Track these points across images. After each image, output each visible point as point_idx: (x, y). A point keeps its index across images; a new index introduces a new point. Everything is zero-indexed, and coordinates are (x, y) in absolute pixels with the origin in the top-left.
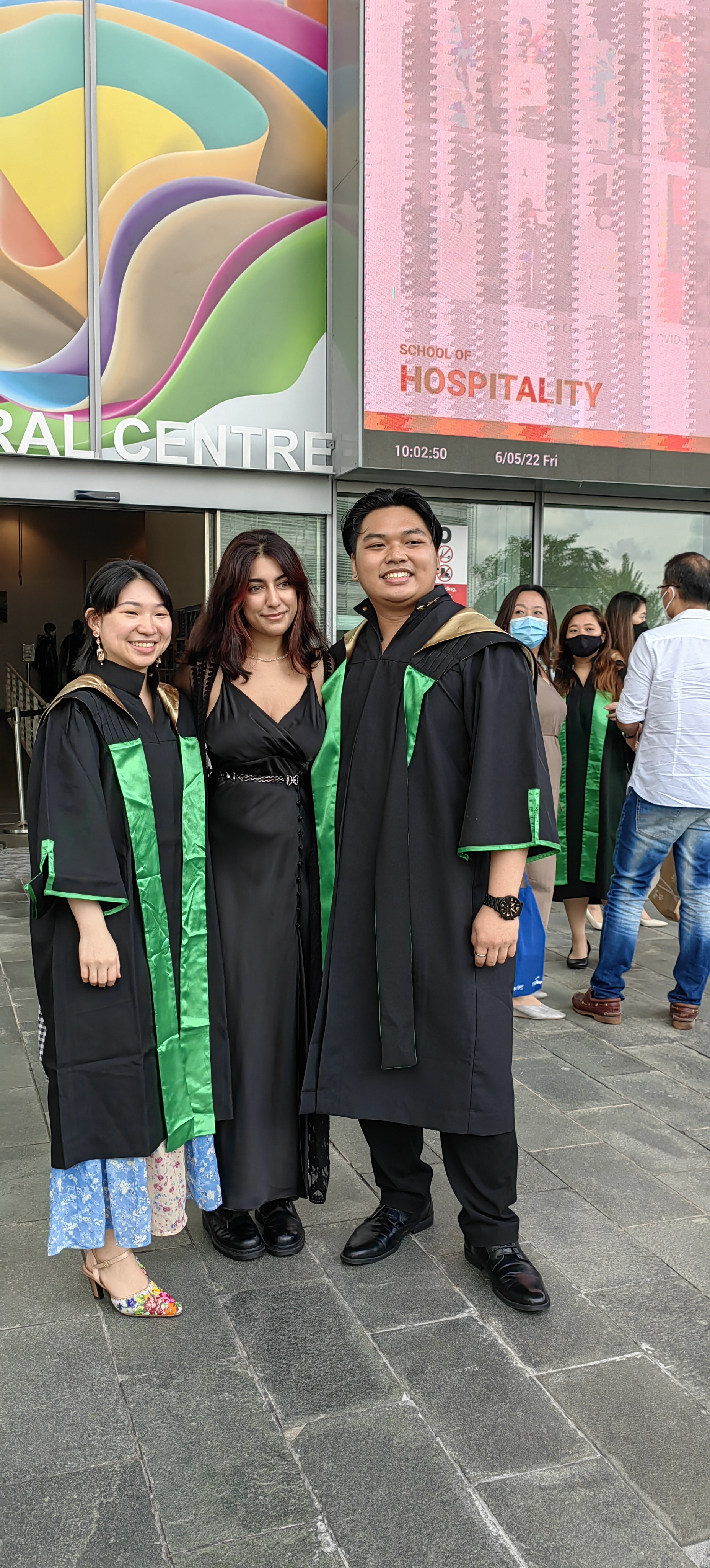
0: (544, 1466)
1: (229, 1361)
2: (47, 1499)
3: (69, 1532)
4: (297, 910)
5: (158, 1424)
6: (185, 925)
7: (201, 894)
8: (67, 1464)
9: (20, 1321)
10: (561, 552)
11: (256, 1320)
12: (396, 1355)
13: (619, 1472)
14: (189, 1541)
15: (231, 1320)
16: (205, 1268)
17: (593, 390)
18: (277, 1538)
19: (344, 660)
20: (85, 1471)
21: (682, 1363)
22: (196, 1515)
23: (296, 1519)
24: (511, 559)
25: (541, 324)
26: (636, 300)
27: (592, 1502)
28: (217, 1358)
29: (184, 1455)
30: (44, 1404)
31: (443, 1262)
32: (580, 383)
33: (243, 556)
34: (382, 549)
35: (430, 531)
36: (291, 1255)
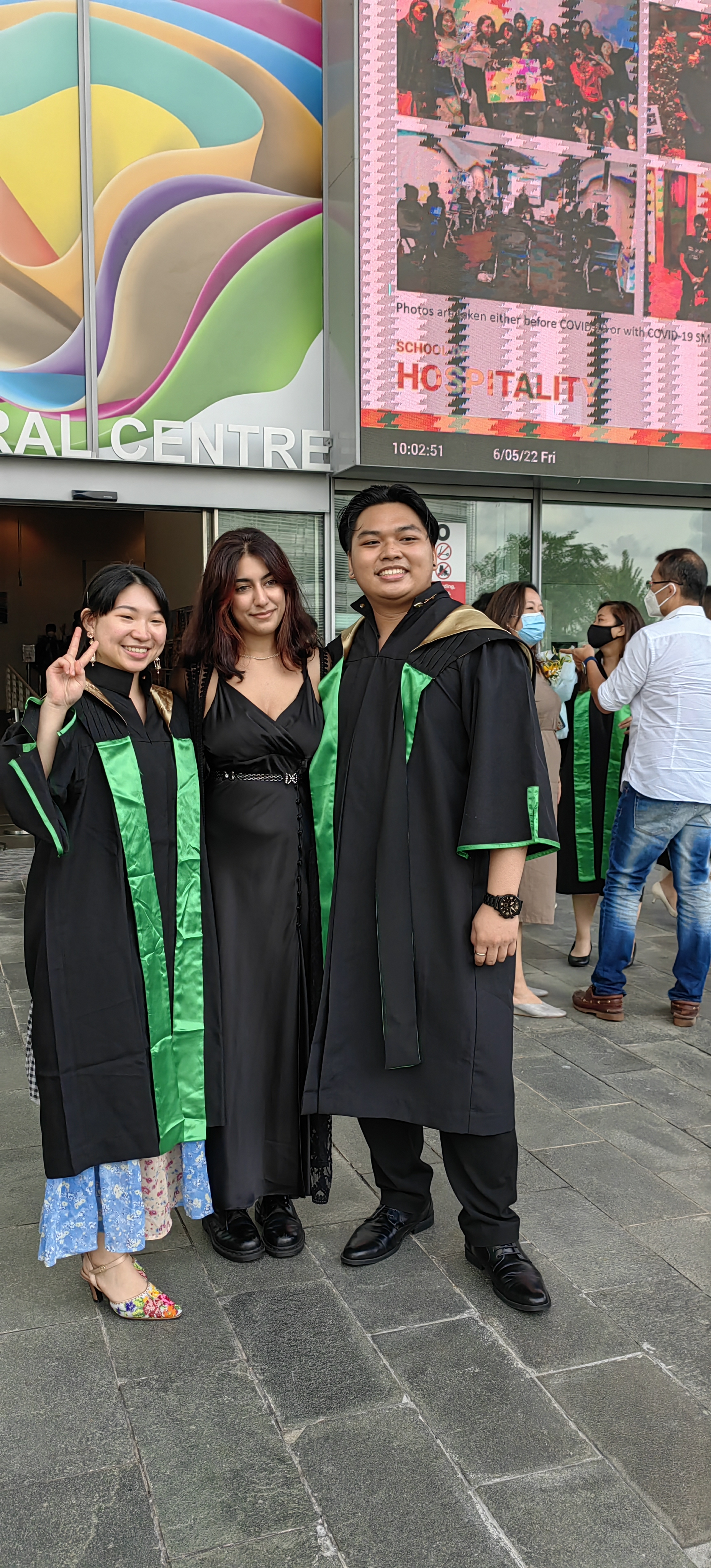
0: (545, 1468)
1: (228, 1364)
2: (45, 1505)
3: (67, 1537)
4: (298, 909)
5: (157, 1428)
6: (180, 926)
7: (195, 896)
8: (66, 1469)
9: (19, 1325)
10: (560, 549)
11: (255, 1322)
12: (396, 1356)
13: (620, 1473)
14: (188, 1546)
15: (231, 1322)
16: (205, 1269)
18: (276, 1542)
19: (341, 657)
20: (84, 1476)
21: (683, 1363)
22: (195, 1519)
23: (296, 1522)
24: (510, 556)
25: (538, 320)
26: (633, 295)
27: (593, 1504)
28: (216, 1361)
29: (183, 1459)
30: (43, 1408)
31: (443, 1262)
32: (578, 379)
33: (229, 556)
34: (376, 546)
35: (426, 528)
36: (292, 1257)
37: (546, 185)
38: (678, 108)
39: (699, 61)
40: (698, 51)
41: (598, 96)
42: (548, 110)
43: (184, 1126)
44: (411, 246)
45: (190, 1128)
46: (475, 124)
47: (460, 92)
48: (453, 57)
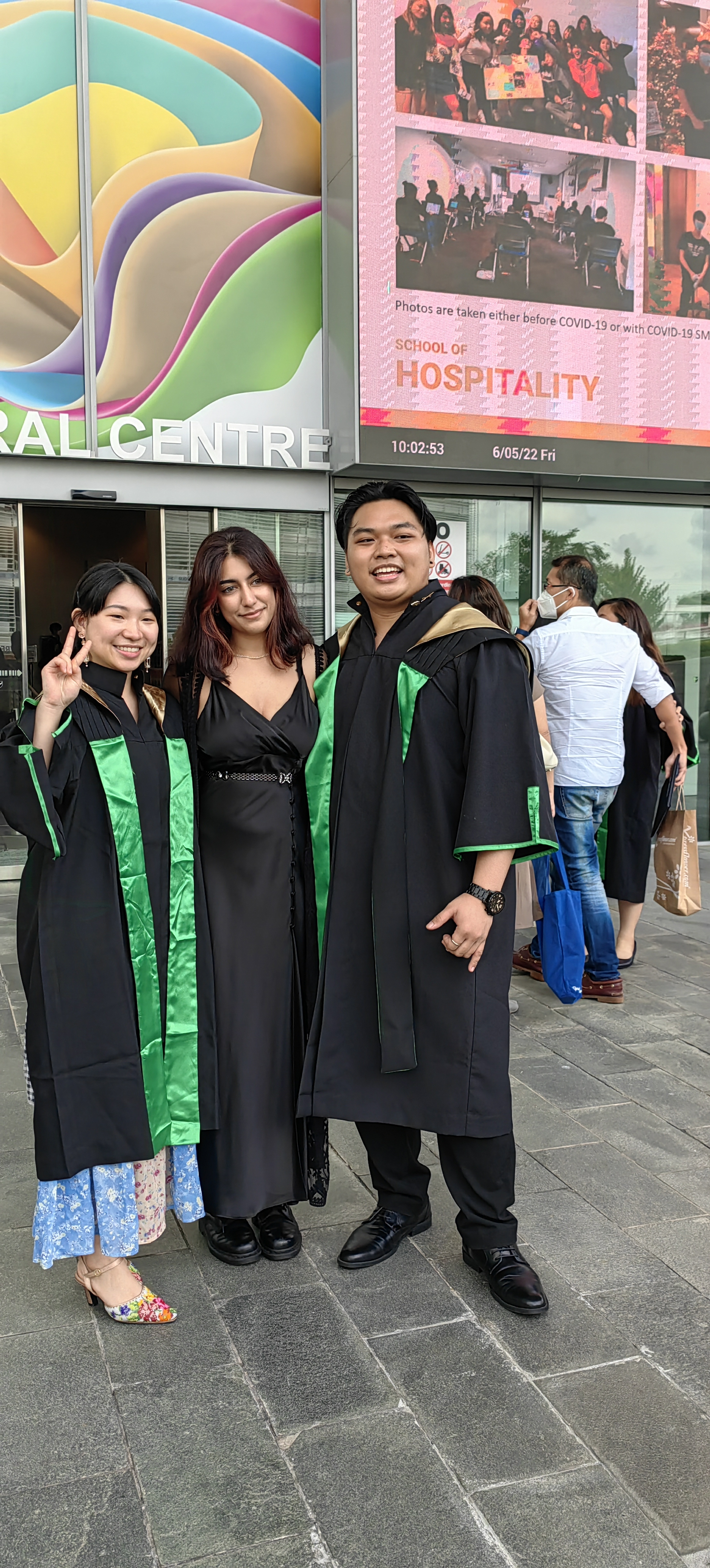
2: (37, 1512)
3: (58, 1545)
4: (291, 911)
6: (173, 928)
7: (189, 898)
8: (58, 1475)
9: (13, 1329)
10: (562, 547)
11: (251, 1325)
12: (392, 1360)
13: (618, 1478)
14: (180, 1553)
15: (226, 1326)
16: (201, 1273)
17: (590, 383)
18: (270, 1550)
19: (337, 656)
20: (76, 1482)
22: (188, 1526)
23: (291, 1531)
24: (510, 555)
25: (538, 318)
26: (632, 292)
27: (589, 1510)
28: (212, 1365)
29: (177, 1465)
30: (35, 1414)
31: (441, 1265)
32: (578, 377)
33: (212, 558)
34: (371, 544)
35: (422, 524)
36: (287, 1259)
37: (546, 181)
38: (677, 104)
39: (699, 57)
40: (697, 47)
41: (597, 93)
42: (547, 106)
43: (172, 1130)
44: (410, 244)
45: (180, 1132)
46: (473, 121)
47: (458, 89)
48: (451, 54)
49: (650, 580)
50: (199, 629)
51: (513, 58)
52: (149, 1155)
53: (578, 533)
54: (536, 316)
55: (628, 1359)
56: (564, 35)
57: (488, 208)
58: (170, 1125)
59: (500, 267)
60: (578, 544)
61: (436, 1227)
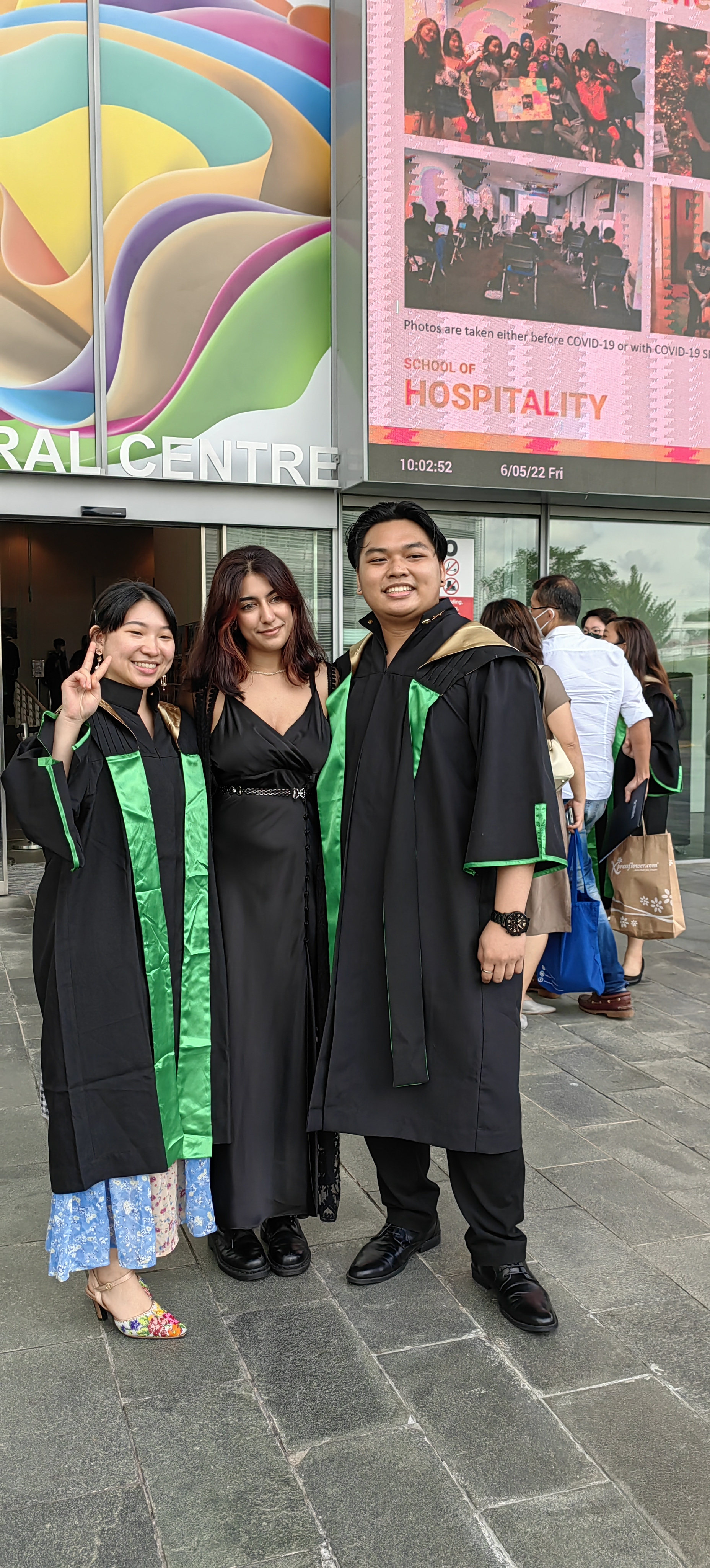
0: (552, 1491)
1: (233, 1384)
2: (48, 1526)
3: (70, 1559)
4: (305, 925)
5: (161, 1448)
6: (187, 942)
7: (203, 912)
8: (69, 1490)
9: (23, 1343)
10: (569, 564)
11: (260, 1341)
12: (402, 1377)
13: (628, 1496)
15: (236, 1341)
16: (210, 1288)
17: (598, 401)
19: (349, 674)
20: (87, 1496)
21: (692, 1384)
22: (198, 1541)
23: (300, 1546)
24: (518, 571)
25: (546, 337)
26: (640, 312)
27: (600, 1528)
28: (221, 1381)
29: (188, 1480)
30: (46, 1428)
31: (450, 1281)
32: (585, 395)
33: (232, 575)
34: (383, 564)
35: (434, 544)
36: (296, 1275)
37: (553, 203)
38: (684, 126)
39: (705, 79)
40: (705, 69)
41: (603, 114)
42: (555, 128)
43: (185, 1143)
44: (419, 264)
45: (192, 1145)
46: (482, 143)
47: (467, 111)
48: (460, 77)
49: (657, 597)
50: (217, 644)
51: (522, 81)
52: (164, 1169)
53: (584, 550)
54: (543, 336)
55: (638, 1377)
56: (573, 58)
57: (496, 229)
58: (183, 1138)
59: (509, 287)
60: (585, 561)
61: (444, 1245)
